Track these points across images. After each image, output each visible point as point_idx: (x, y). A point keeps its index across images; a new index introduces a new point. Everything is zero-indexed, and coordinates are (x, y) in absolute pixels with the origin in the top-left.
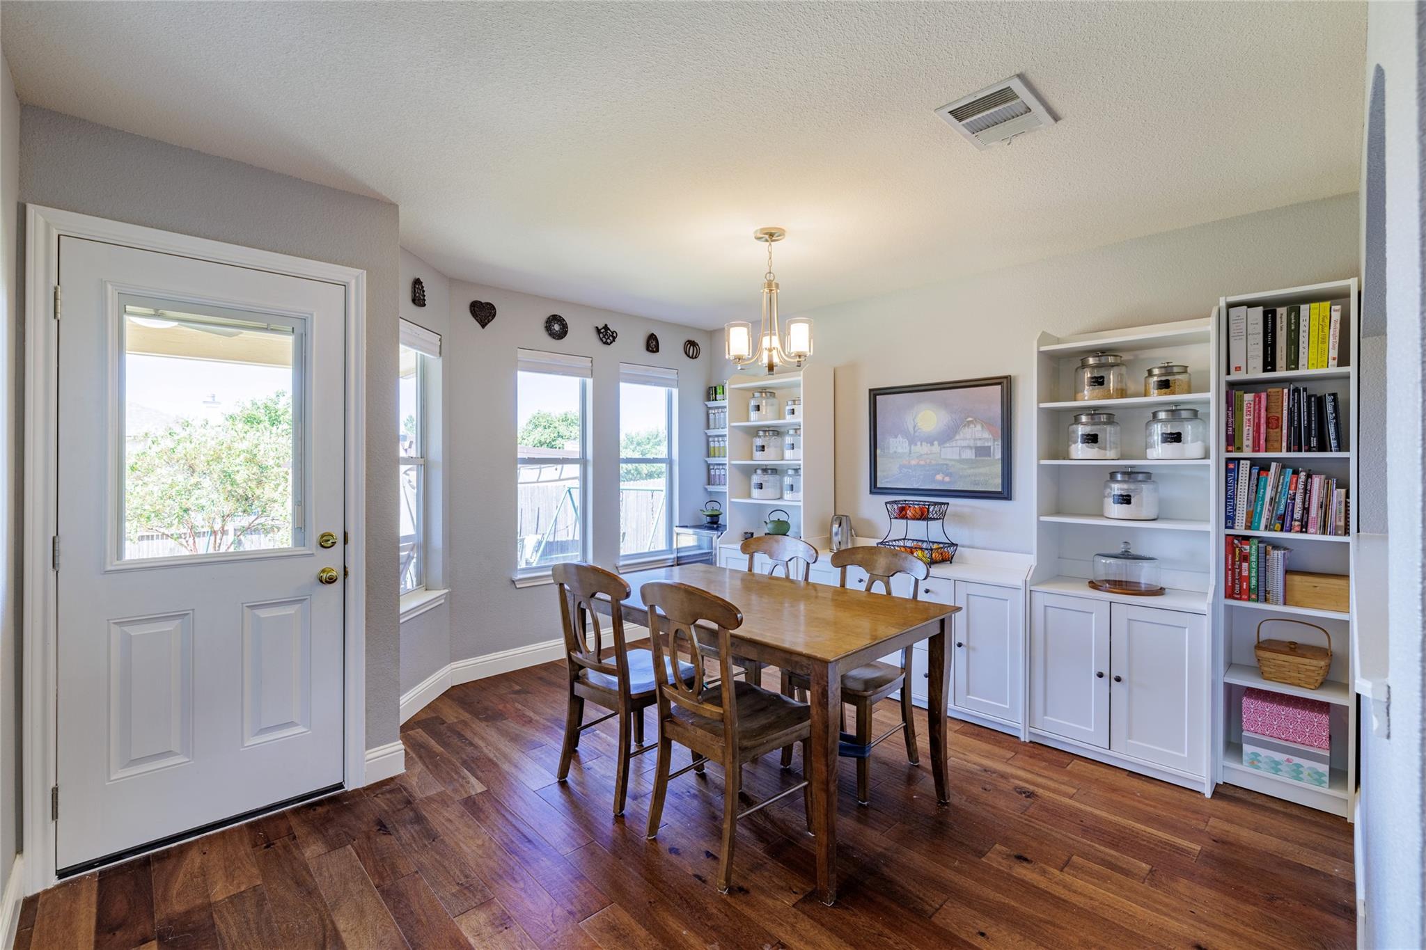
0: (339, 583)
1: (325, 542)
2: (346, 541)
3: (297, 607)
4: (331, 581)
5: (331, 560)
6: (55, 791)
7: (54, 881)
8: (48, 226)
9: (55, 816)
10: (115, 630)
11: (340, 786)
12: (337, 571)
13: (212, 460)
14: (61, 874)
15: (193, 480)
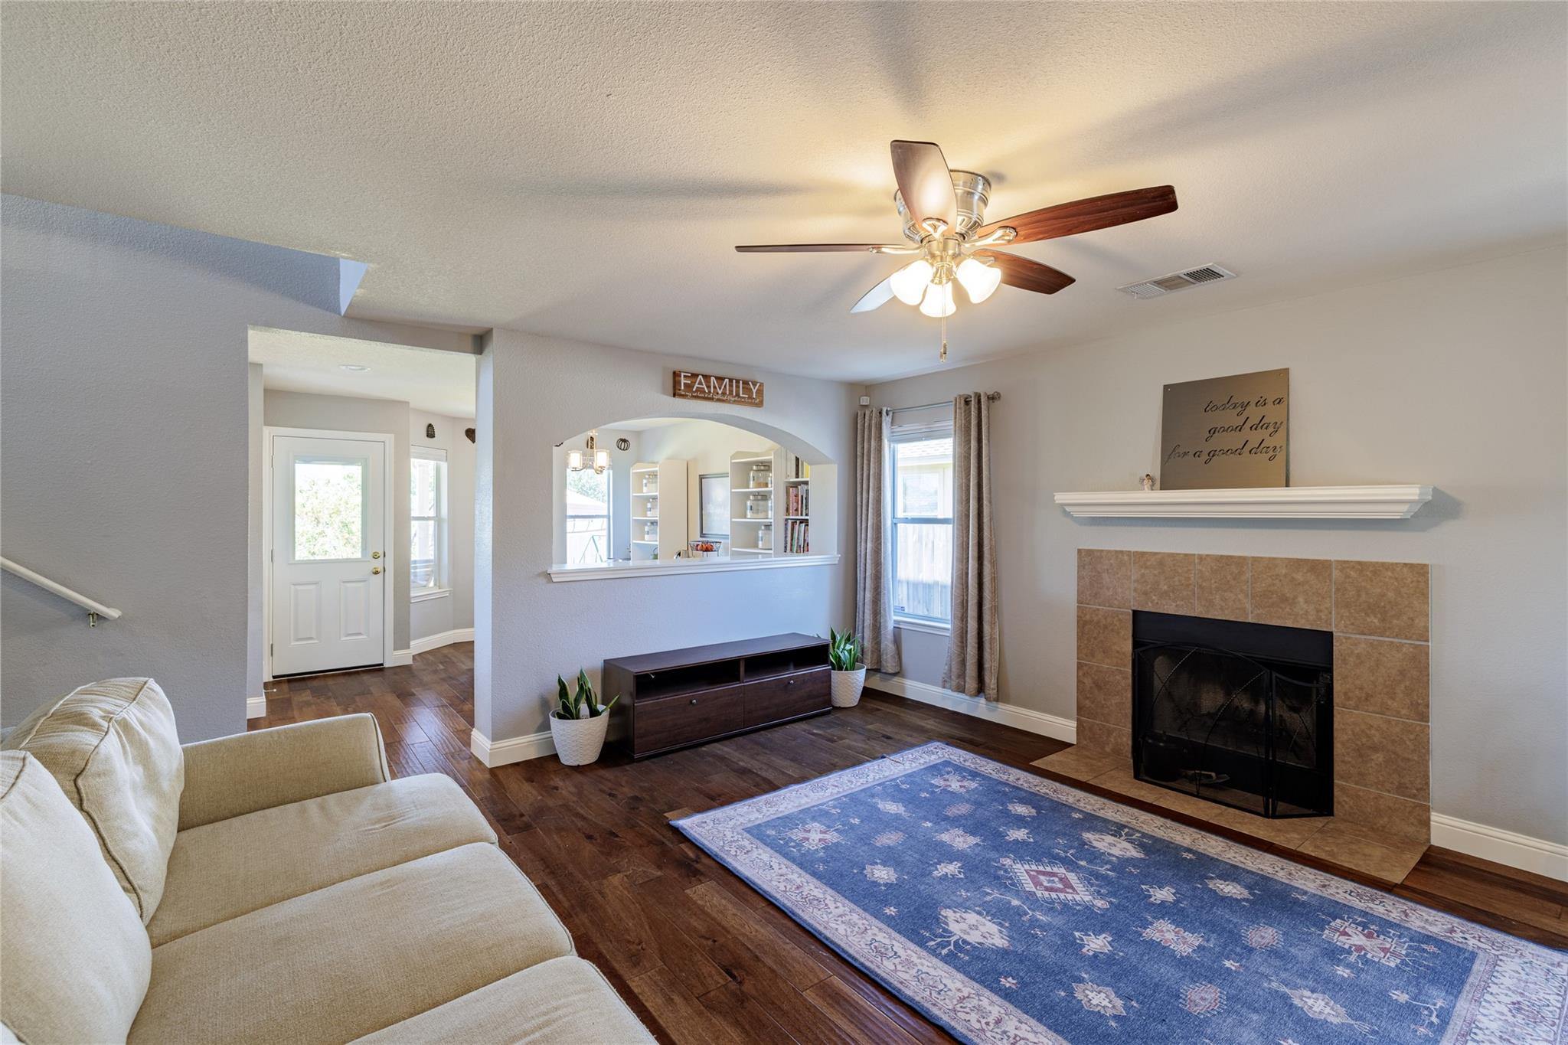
0: (381, 574)
1: (375, 556)
2: (384, 556)
3: (362, 583)
4: (376, 573)
5: (378, 564)
6: (272, 645)
7: (272, 679)
8: (270, 433)
9: (272, 655)
10: (292, 587)
11: (382, 665)
12: (380, 569)
13: (333, 513)
14: (274, 677)
15: (319, 530)
